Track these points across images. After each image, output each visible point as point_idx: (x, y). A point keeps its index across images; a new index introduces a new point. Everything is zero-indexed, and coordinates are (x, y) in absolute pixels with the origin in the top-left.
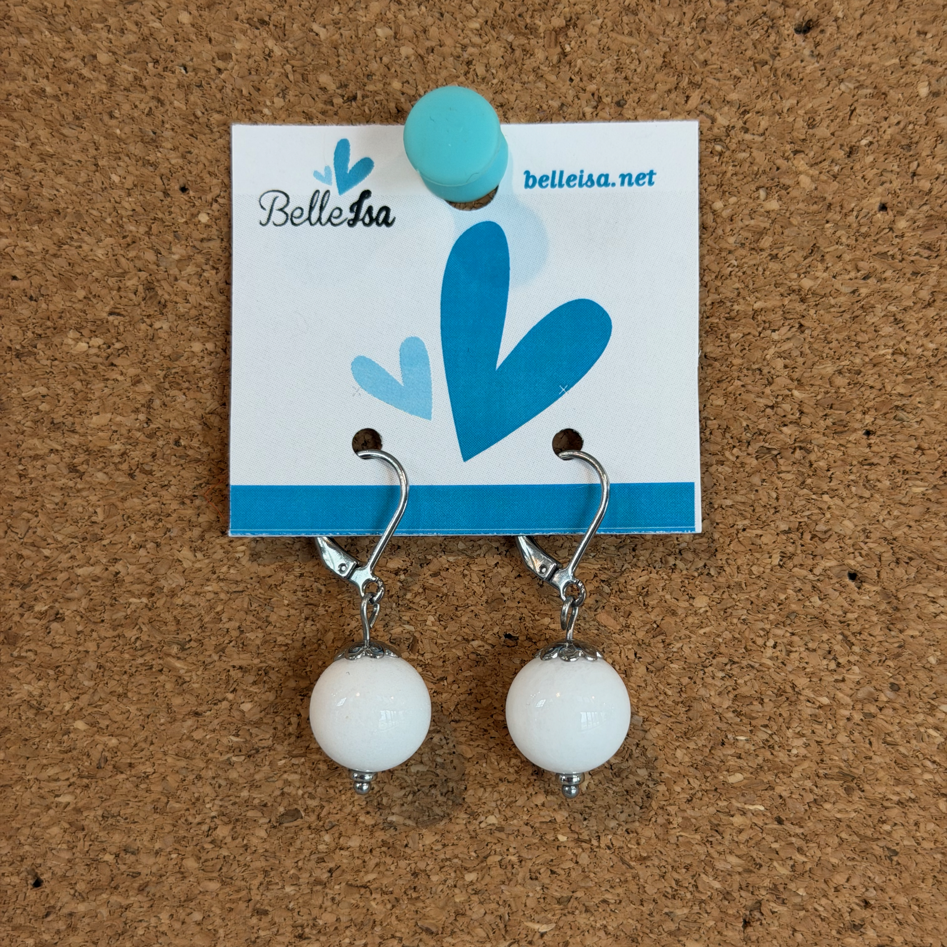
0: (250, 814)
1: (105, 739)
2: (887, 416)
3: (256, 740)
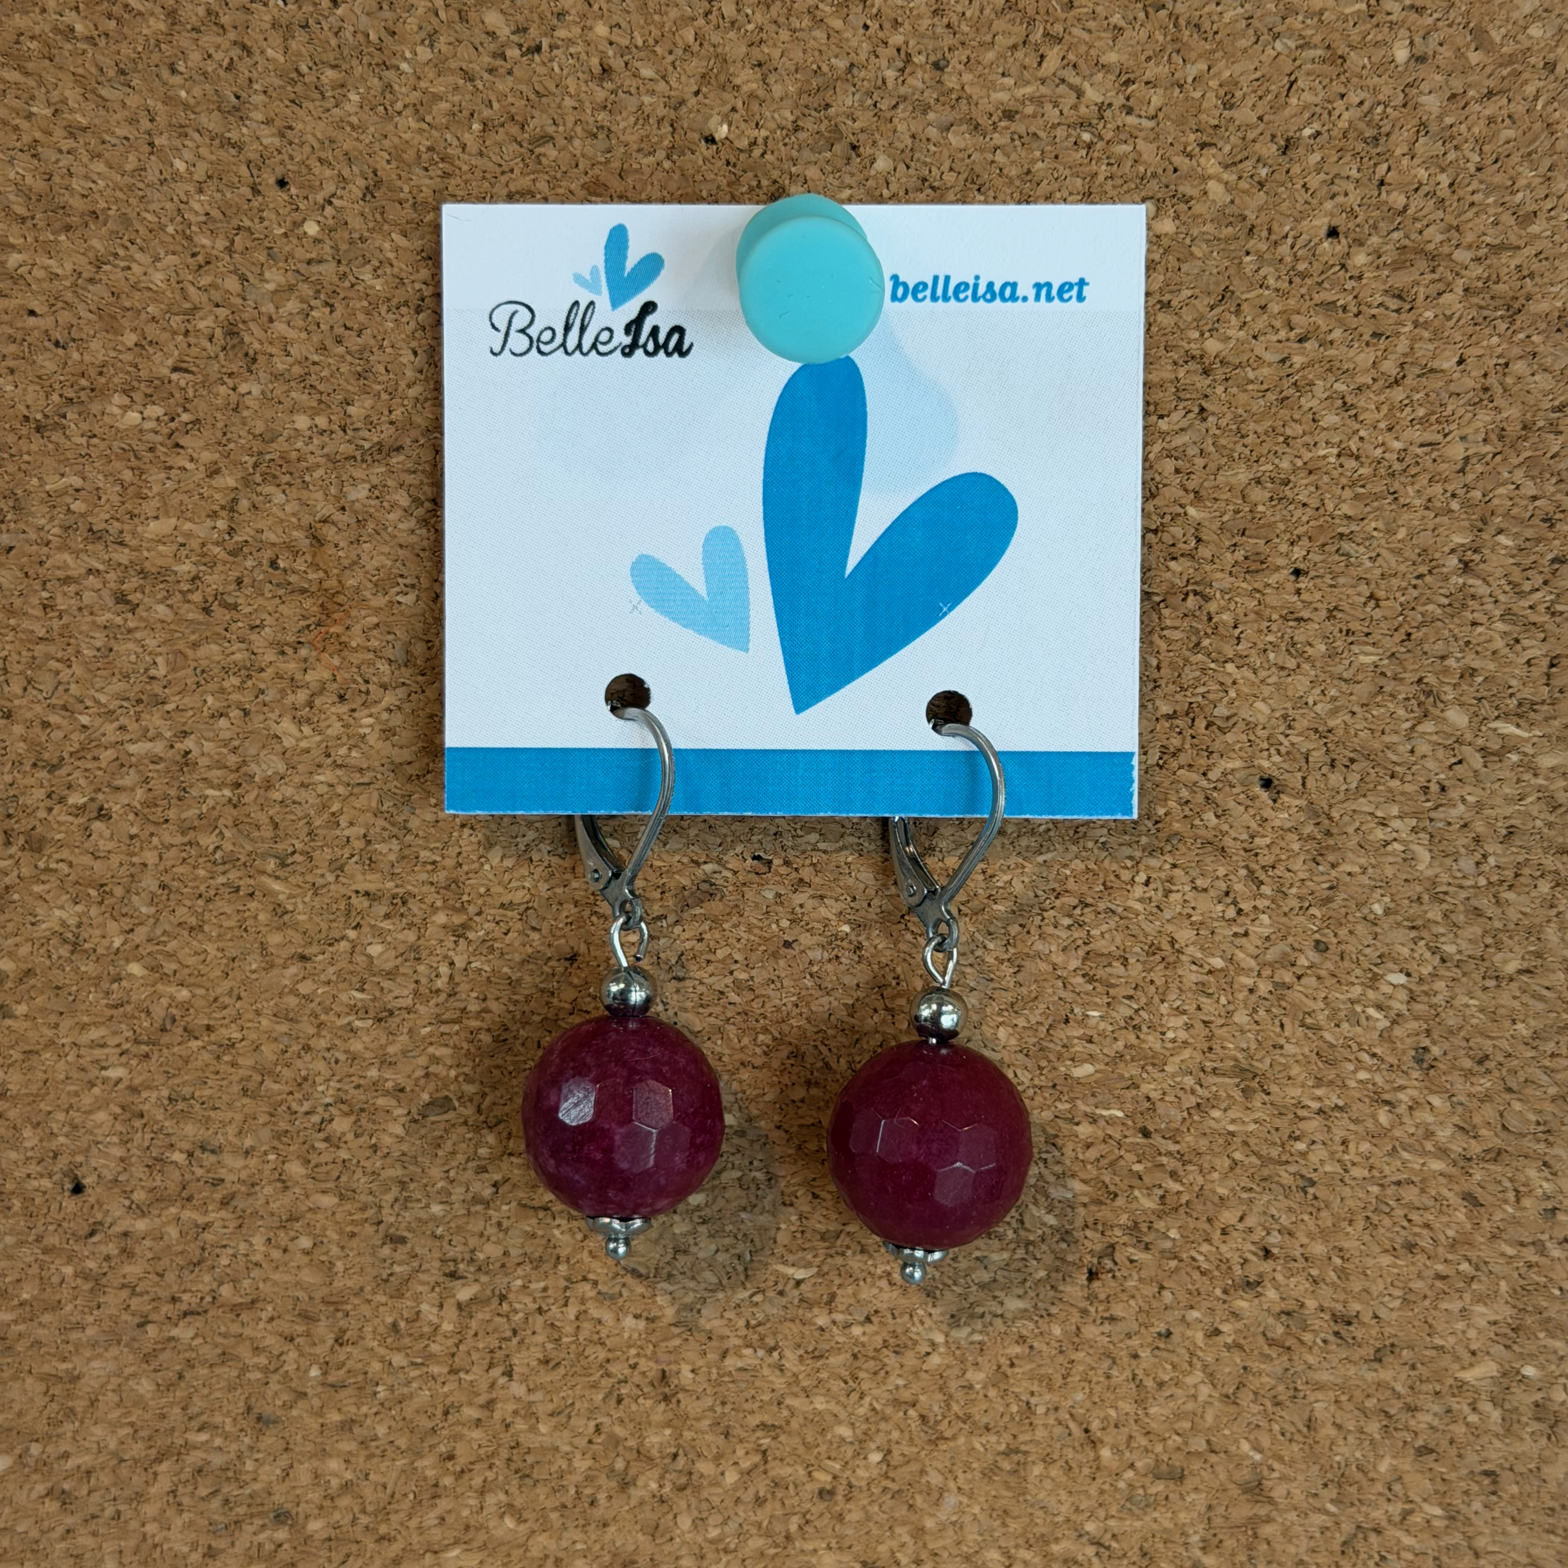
0: (381, 1102)
1: (172, 989)
2: (1327, 548)
3: (390, 997)
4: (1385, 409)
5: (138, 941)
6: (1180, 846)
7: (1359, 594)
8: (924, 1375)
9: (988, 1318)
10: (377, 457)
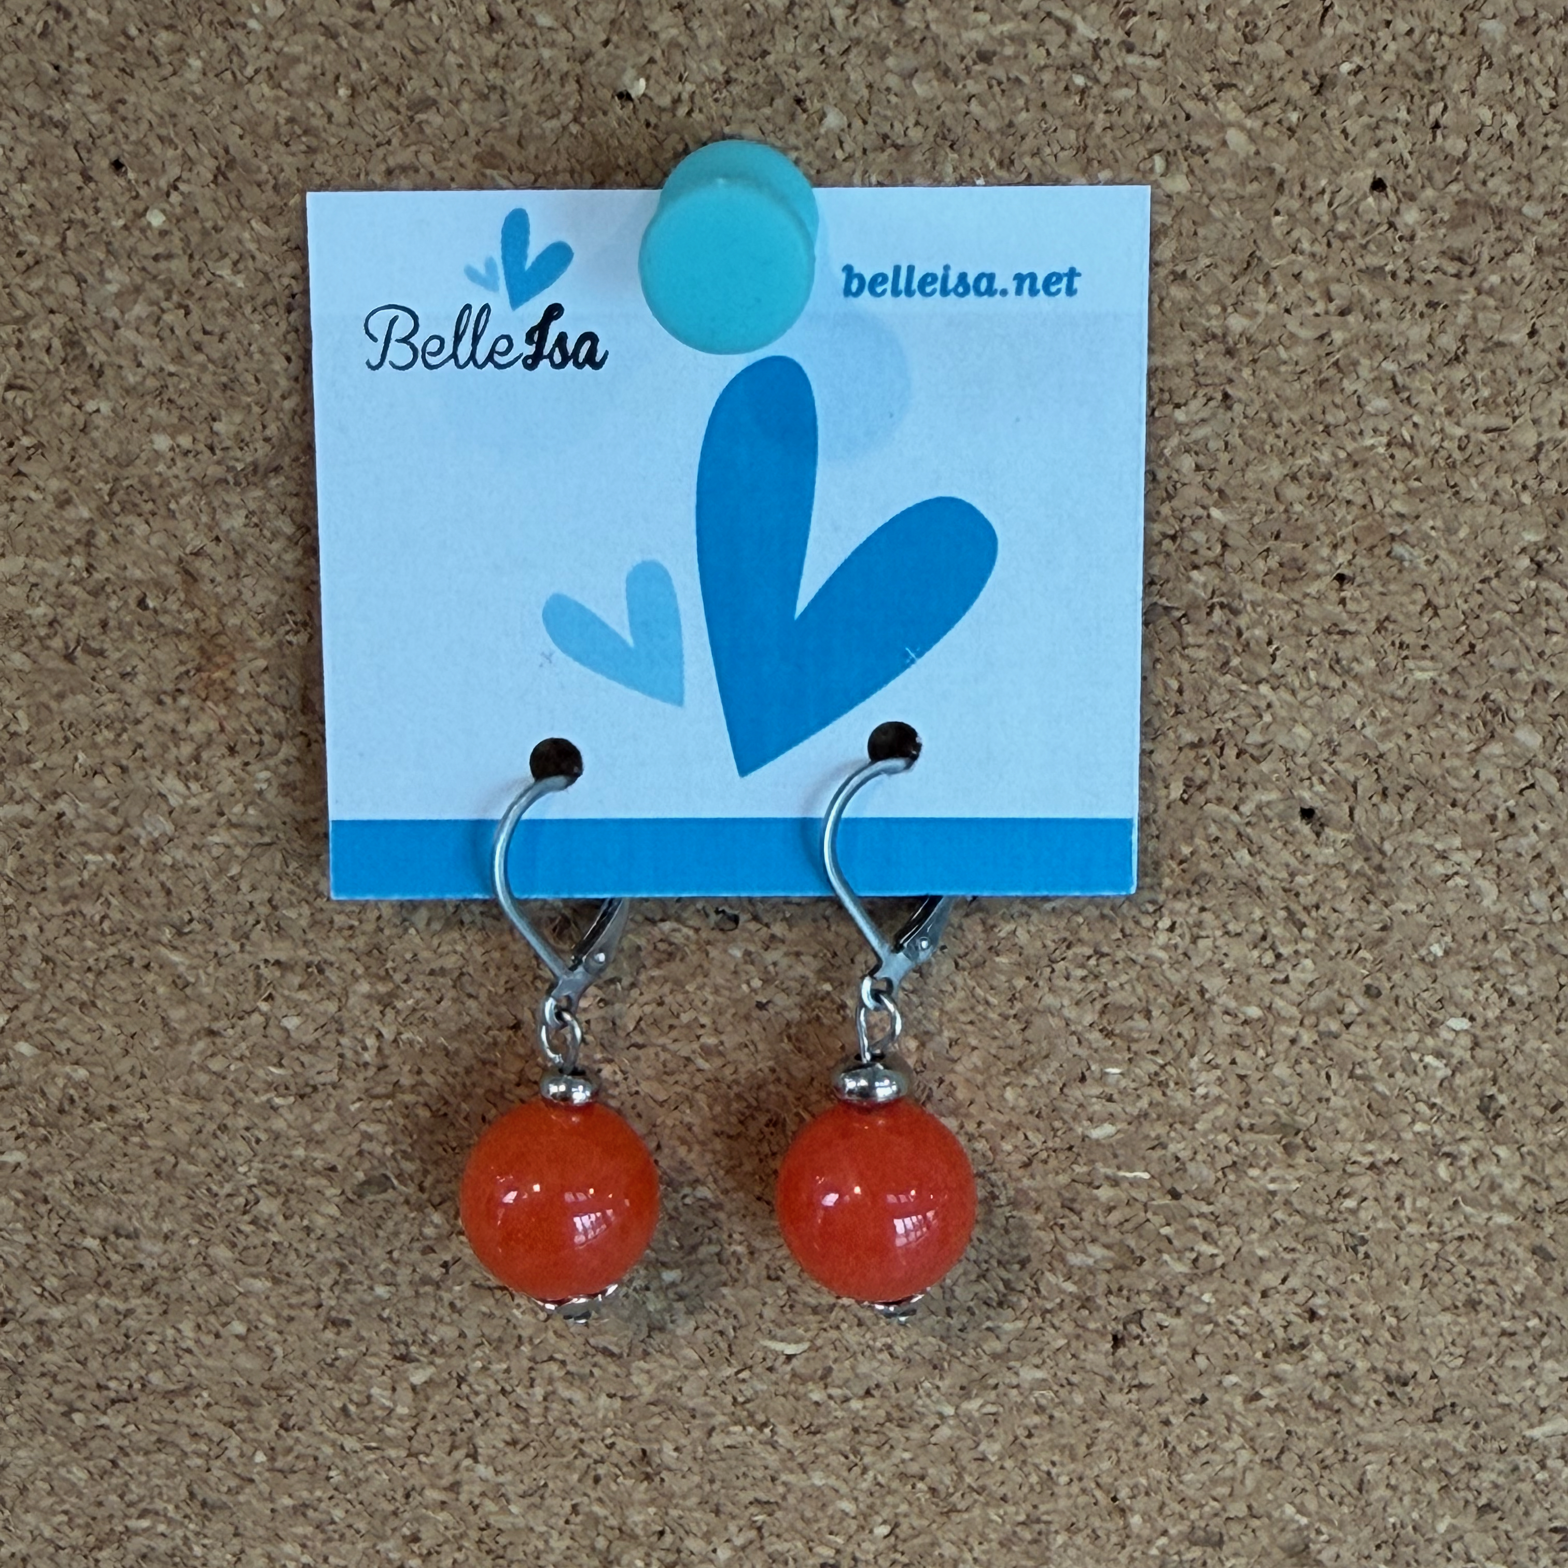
4: (1442, 391)
5: (23, 1018)
6: (1210, 887)
7: (1414, 602)
8: (935, 1449)
9: (1001, 1388)
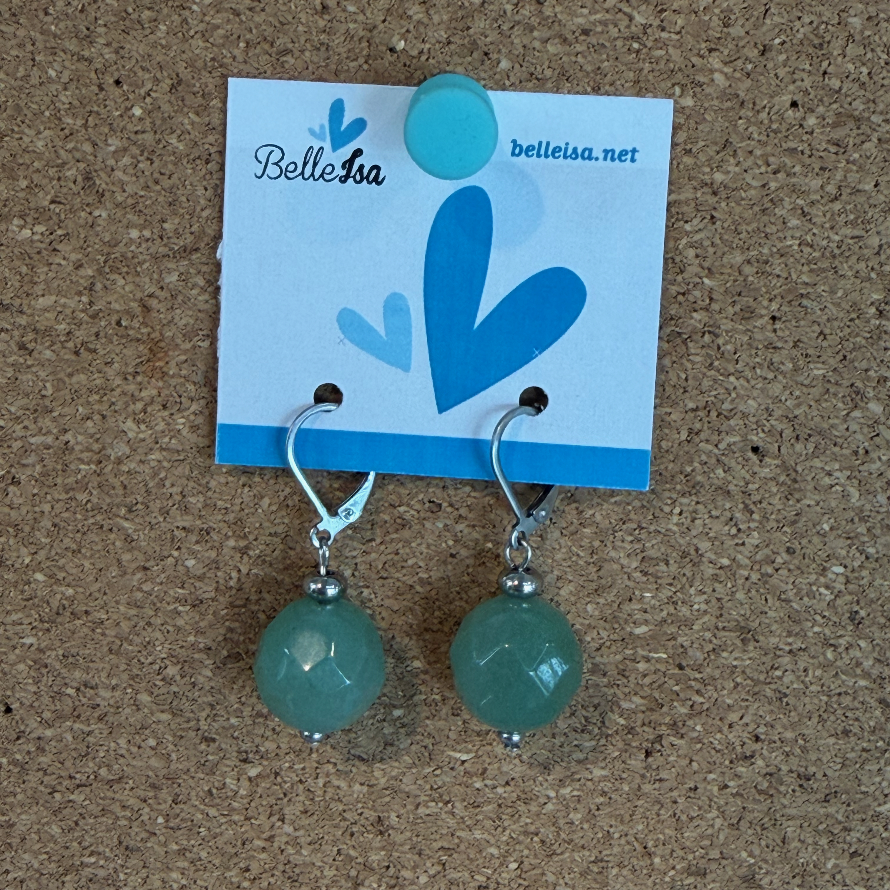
5: (40, 559)
6: (702, 490)
7: (813, 332)
9: (583, 780)
10: (184, 255)
